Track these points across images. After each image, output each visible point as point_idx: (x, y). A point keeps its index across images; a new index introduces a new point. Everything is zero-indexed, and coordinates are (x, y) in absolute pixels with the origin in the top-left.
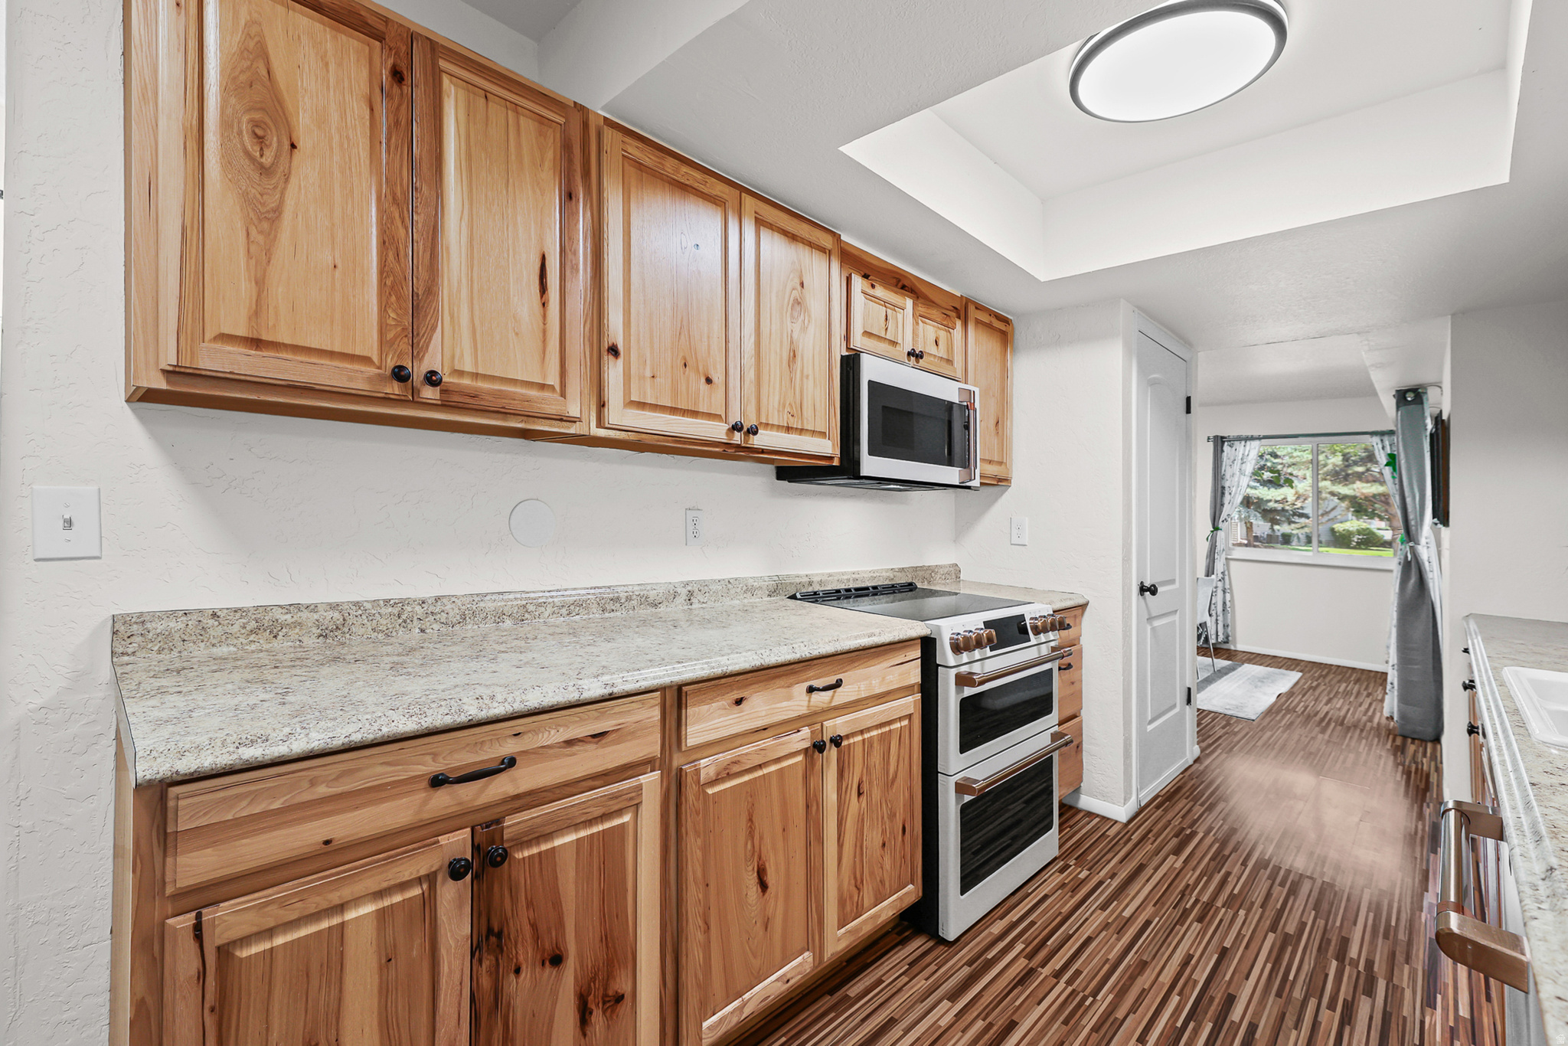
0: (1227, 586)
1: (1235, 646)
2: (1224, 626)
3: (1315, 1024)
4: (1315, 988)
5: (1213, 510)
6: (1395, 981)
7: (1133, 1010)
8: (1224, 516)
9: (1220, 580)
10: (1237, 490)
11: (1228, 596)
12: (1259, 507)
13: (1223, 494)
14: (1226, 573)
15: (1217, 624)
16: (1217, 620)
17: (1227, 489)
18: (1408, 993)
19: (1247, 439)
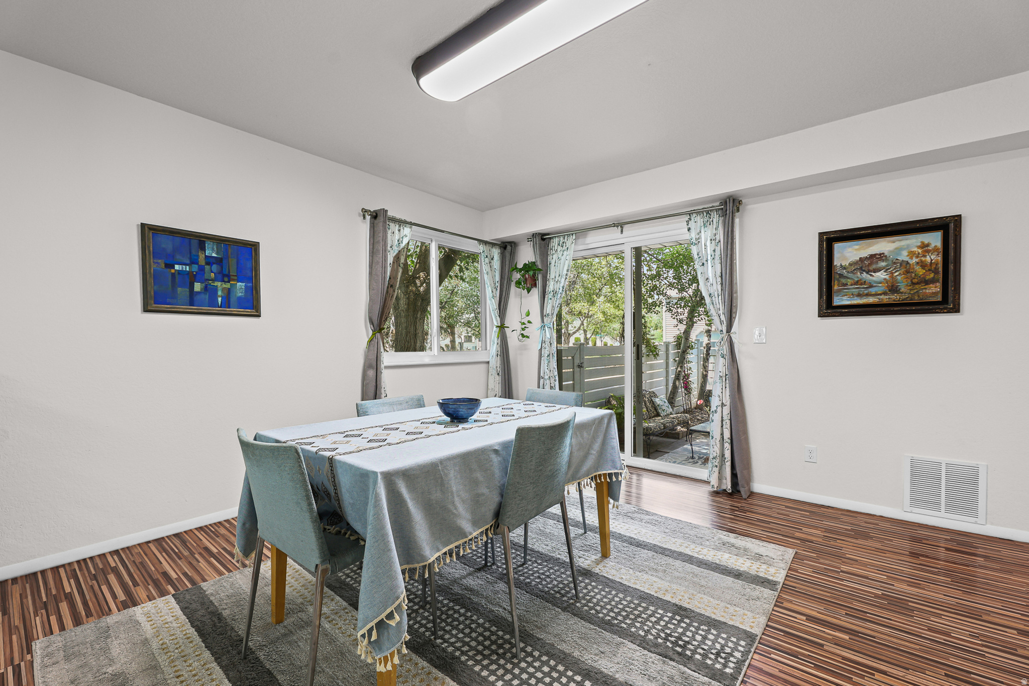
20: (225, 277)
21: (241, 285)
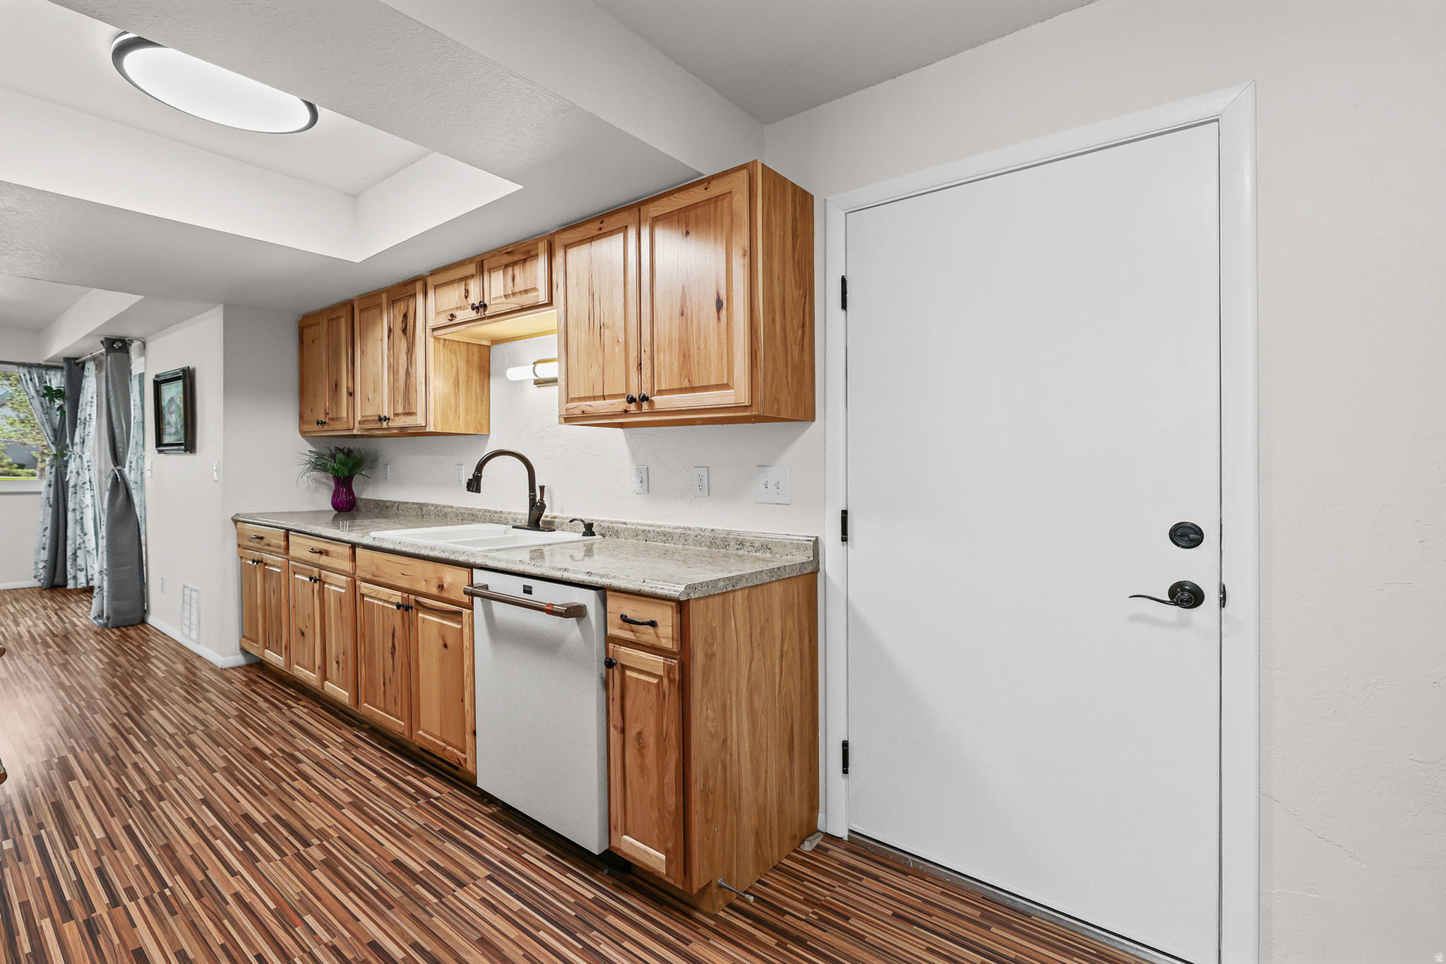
3: (299, 791)
4: (277, 780)
6: (301, 749)
7: (203, 869)
18: (312, 749)
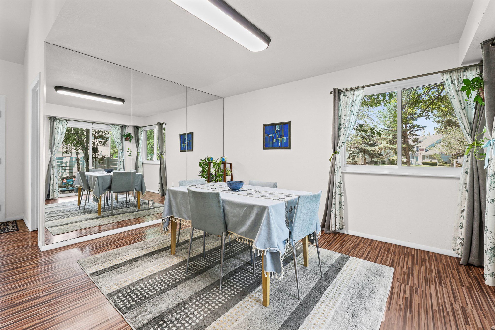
0: (342, 191)
1: (347, 232)
2: (340, 218)
5: (333, 140)
8: (340, 143)
9: (337, 188)
10: (348, 125)
11: (343, 198)
12: (368, 153)
13: (340, 128)
14: (342, 182)
15: (336, 217)
16: (335, 215)
17: (342, 125)
19: (354, 89)
20: (281, 136)
21: (285, 138)
